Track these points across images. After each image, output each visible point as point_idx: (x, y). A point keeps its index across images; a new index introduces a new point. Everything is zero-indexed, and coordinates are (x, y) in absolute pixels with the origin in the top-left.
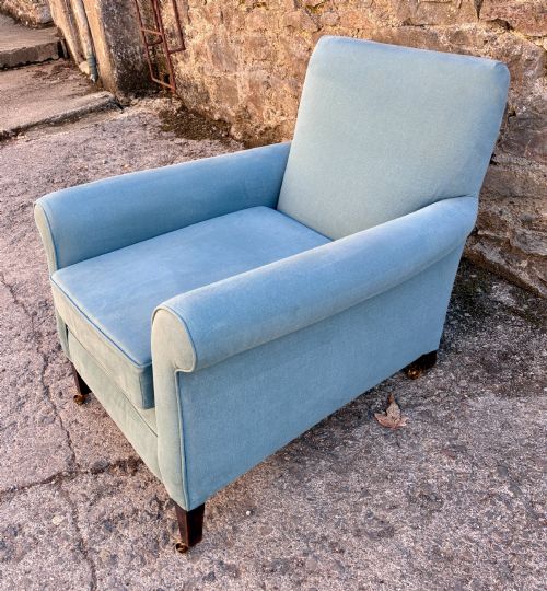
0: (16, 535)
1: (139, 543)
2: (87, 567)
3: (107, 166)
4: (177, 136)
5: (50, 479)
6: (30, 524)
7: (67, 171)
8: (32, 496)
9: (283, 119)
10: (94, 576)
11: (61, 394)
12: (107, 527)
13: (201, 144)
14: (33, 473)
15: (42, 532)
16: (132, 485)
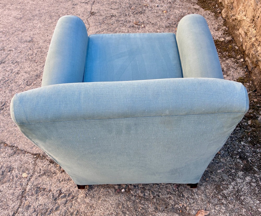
0: (9, 172)
1: (41, 207)
2: (19, 204)
3: (157, 8)
4: (197, 4)
5: (35, 154)
6: (16, 170)
7: (140, 5)
8: (25, 158)
9: (245, 18)
10: (17, 210)
12: (37, 190)
13: (205, 12)
14: (32, 148)
15: (17, 177)
16: (58, 177)
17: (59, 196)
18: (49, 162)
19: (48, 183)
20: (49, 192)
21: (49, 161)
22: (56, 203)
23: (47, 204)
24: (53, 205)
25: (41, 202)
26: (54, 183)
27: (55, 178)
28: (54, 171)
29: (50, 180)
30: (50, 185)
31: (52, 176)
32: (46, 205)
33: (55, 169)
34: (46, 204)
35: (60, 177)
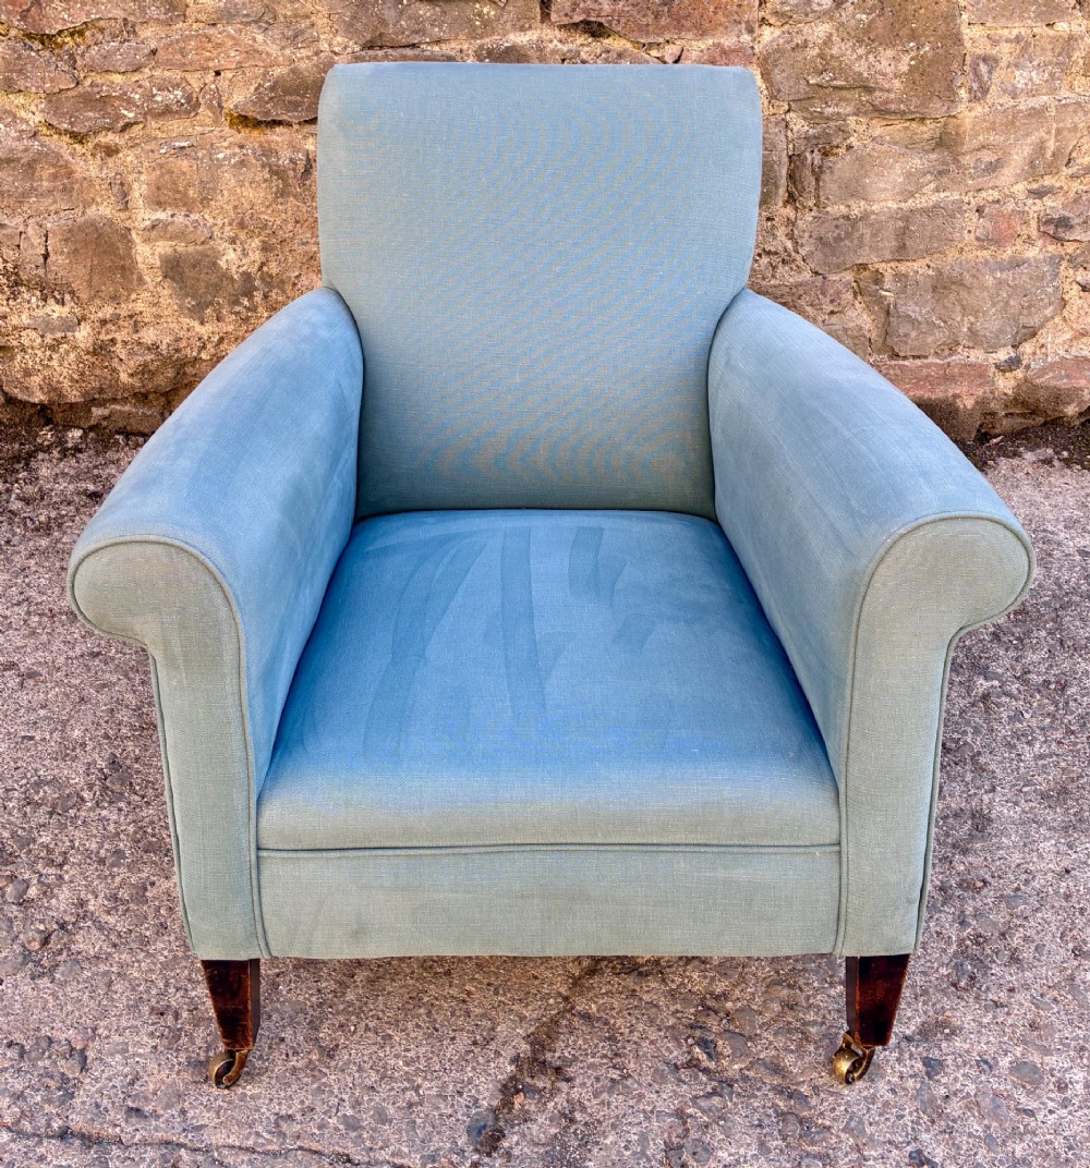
11: (136, 1111)
17: (706, 1071)
18: (489, 1155)
19: (636, 1129)
20: (691, 1116)
21: (486, 1160)
22: (746, 1079)
23: (757, 1116)
25: (749, 1145)
26: (631, 1103)
27: (603, 1103)
28: (551, 1120)
29: (613, 1126)
30: (647, 1118)
31: (586, 1124)
32: (760, 1120)
33: (540, 1120)
34: (757, 1122)
35: (597, 1079)
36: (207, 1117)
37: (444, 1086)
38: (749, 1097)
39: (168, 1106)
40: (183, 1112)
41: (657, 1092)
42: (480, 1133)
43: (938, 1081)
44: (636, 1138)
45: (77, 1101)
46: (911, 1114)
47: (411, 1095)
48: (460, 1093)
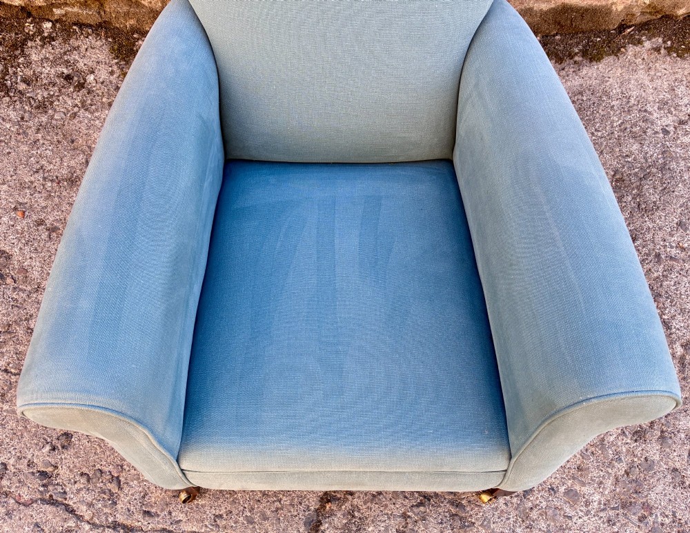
11: (147, 513)
16: (365, 503)
19: (383, 524)
20: (409, 517)
22: (436, 496)
23: (440, 517)
24: (442, 502)
26: (382, 509)
27: (368, 508)
28: (344, 515)
29: (373, 521)
30: (389, 518)
31: (360, 518)
32: (442, 520)
33: (338, 516)
34: (440, 521)
35: (366, 494)
36: (181, 517)
37: (293, 500)
38: (438, 507)
39: (162, 510)
40: (170, 513)
41: (394, 504)
42: (310, 525)
43: (529, 499)
44: (383, 529)
45: (119, 507)
46: (513, 517)
47: (277, 504)
48: (301, 503)
